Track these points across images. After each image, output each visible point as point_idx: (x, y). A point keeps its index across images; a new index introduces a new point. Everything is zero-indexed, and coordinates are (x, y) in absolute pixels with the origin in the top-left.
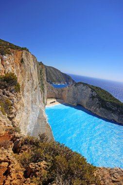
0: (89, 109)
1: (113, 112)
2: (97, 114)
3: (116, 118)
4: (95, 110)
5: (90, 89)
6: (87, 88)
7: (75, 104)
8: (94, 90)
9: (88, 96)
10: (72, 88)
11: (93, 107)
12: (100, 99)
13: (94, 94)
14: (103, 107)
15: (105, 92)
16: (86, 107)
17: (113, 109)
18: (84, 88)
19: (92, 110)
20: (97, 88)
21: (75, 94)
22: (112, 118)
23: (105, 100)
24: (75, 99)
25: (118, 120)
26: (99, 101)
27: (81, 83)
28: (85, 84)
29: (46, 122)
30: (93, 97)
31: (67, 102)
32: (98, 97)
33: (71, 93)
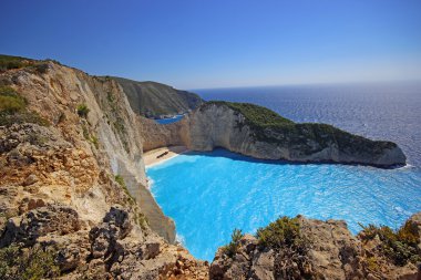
0: (238, 151)
1: (279, 143)
2: (253, 155)
3: (284, 152)
4: (249, 150)
5: (231, 111)
6: (225, 109)
7: (209, 148)
8: (239, 111)
9: (231, 124)
10: (196, 118)
11: (243, 145)
12: (254, 127)
13: (242, 118)
14: (260, 140)
15: (262, 110)
16: (230, 149)
17: (279, 138)
18: (220, 111)
19: (242, 151)
20: (244, 105)
21: (204, 127)
22: (278, 156)
23: (262, 124)
24: (206, 137)
25: (290, 156)
26: (251, 129)
27: (211, 103)
28: (219, 104)
29: (135, 181)
30: (240, 125)
31: (192, 148)
32: (248, 122)
33: (197, 128)
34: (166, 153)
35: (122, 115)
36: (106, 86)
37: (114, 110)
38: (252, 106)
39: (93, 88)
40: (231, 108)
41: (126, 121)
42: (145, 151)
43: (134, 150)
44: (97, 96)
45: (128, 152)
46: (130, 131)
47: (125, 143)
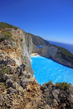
0: (56, 59)
1: (69, 61)
2: (60, 62)
3: (70, 64)
4: (59, 60)
5: (57, 49)
6: (56, 48)
7: (48, 57)
8: (59, 49)
9: (56, 52)
10: (47, 48)
11: (58, 58)
13: (59, 51)
14: (63, 58)
15: (66, 50)
16: (54, 58)
17: (69, 60)
18: (54, 48)
19: (57, 60)
20: (61, 48)
21: (48, 51)
22: (67, 65)
23: (65, 54)
24: (48, 54)
25: (71, 66)
26: (61, 55)
27: (52, 45)
28: (54, 46)
30: (58, 53)
31: (44, 55)
32: (61, 53)
33: (46, 51)
34: (37, 55)
35: (30, 43)
36: (28, 35)
37: (28, 41)
38: (64, 49)
39: (25, 35)
40: (57, 48)
41: (30, 44)
42: (32, 53)
43: (30, 52)
44: (25, 37)
45: (28, 52)
46: (30, 47)
47: (28, 50)
